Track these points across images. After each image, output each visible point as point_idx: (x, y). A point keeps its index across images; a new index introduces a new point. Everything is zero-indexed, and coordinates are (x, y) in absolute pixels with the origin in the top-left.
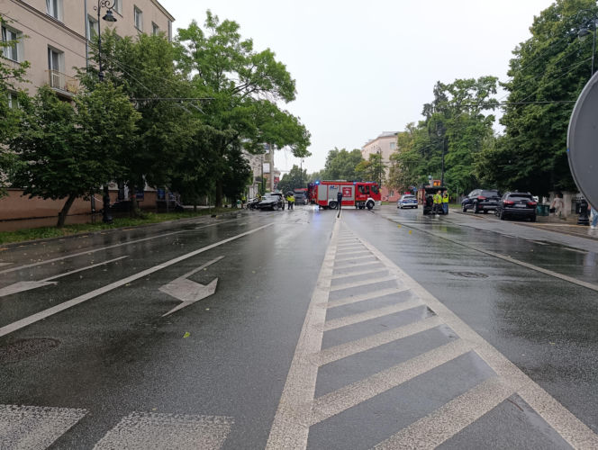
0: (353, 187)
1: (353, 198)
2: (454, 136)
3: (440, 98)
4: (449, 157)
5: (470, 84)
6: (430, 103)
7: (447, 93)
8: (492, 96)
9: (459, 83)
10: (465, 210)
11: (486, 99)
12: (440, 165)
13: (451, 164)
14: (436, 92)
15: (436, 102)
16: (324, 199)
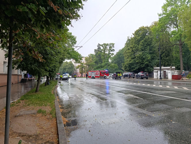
0: (99, 72)
1: (99, 75)
2: (104, 58)
3: (99, 48)
4: (103, 64)
5: (107, 45)
6: (96, 49)
7: (101, 47)
8: (113, 48)
9: (104, 44)
10: (124, 78)
11: (112, 49)
12: (101, 66)
13: (104, 66)
14: (98, 46)
15: (98, 49)
16: (90, 76)
